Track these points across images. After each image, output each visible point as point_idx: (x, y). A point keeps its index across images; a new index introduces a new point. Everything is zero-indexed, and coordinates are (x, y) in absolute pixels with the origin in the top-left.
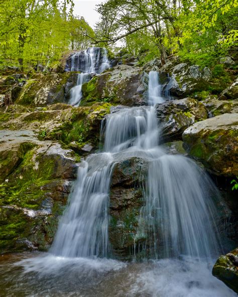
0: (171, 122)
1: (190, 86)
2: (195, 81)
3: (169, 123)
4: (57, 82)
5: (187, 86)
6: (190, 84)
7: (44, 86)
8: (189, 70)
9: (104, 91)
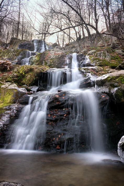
0: (87, 77)
1: (98, 63)
2: (101, 60)
3: (86, 77)
4: (13, 54)
5: (96, 63)
6: (98, 61)
7: (4, 56)
8: (97, 54)
9: (44, 62)
